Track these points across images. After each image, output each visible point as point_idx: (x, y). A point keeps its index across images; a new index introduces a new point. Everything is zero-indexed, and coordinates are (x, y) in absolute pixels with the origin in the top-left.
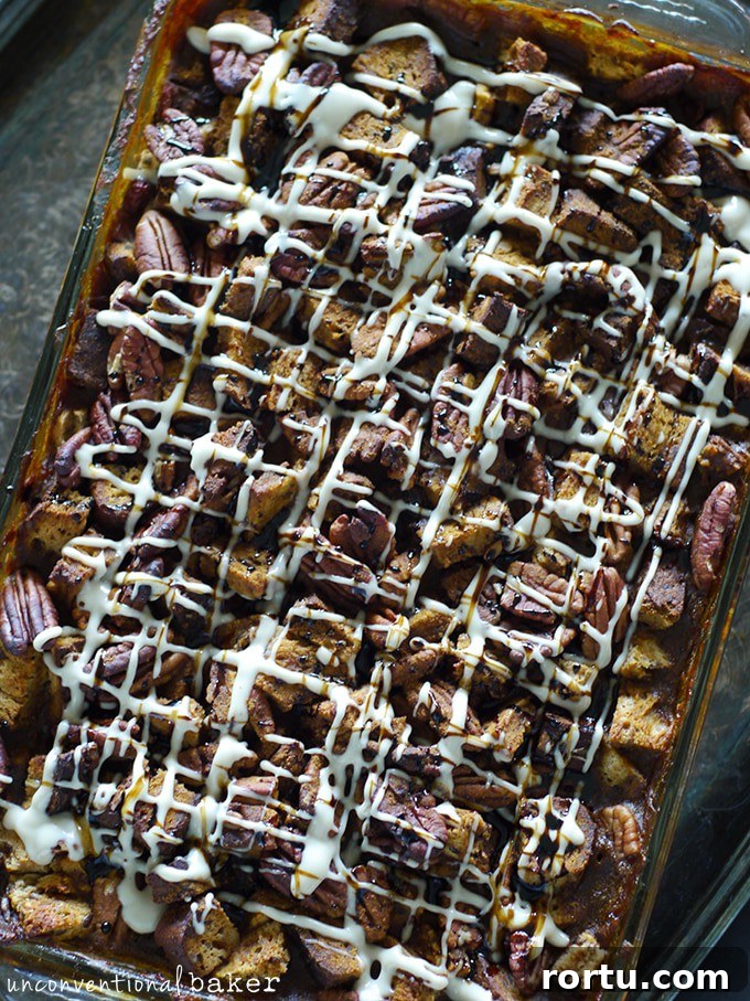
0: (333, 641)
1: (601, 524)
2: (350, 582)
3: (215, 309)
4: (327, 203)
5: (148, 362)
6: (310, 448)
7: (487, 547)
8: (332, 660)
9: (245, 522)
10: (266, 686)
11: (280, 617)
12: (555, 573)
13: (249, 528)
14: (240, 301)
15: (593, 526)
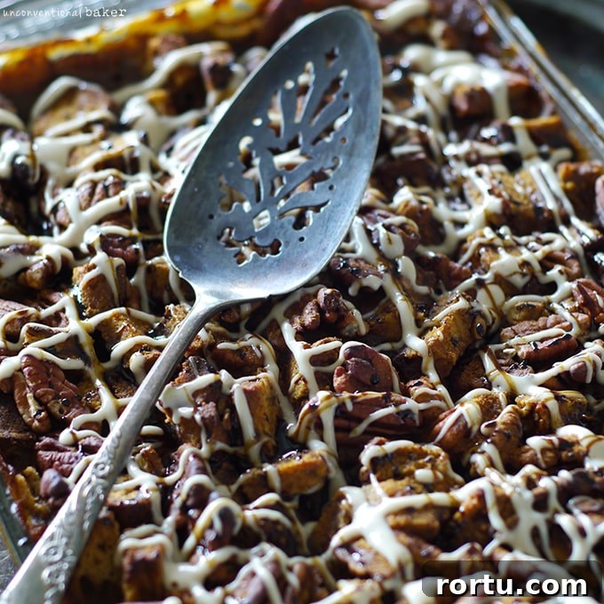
0: (421, 461)
1: (541, 262)
2: (391, 410)
3: (81, 317)
4: (106, 195)
5: (60, 384)
6: (259, 354)
7: (471, 330)
8: (435, 474)
9: (258, 435)
10: (402, 520)
11: (357, 480)
12: (541, 316)
13: (265, 439)
14: (98, 298)
15: (537, 267)
